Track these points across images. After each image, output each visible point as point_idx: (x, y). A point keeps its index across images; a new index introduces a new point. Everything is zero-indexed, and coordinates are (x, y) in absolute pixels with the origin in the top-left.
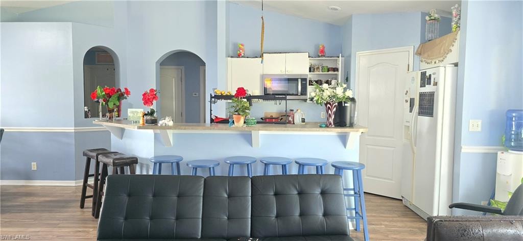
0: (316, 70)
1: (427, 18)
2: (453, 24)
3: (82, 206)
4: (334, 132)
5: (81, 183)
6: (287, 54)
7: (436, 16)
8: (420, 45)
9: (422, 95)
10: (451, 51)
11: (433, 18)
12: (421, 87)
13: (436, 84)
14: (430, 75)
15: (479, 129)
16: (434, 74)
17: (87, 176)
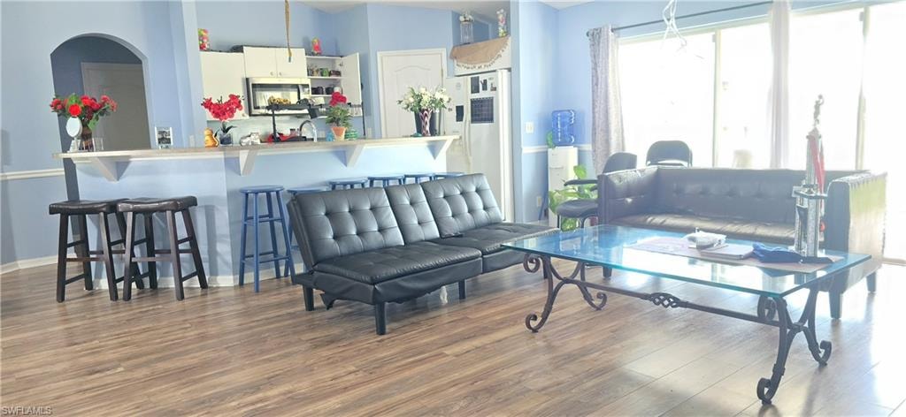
0: (315, 73)
1: (462, 19)
2: (500, 28)
3: (61, 297)
4: (423, 142)
5: (55, 260)
6: (277, 49)
7: (470, 17)
8: (454, 47)
9: (473, 102)
10: (500, 56)
11: (468, 19)
12: (472, 92)
13: (494, 89)
14: (485, 81)
15: (532, 131)
16: (490, 79)
17: (63, 246)
